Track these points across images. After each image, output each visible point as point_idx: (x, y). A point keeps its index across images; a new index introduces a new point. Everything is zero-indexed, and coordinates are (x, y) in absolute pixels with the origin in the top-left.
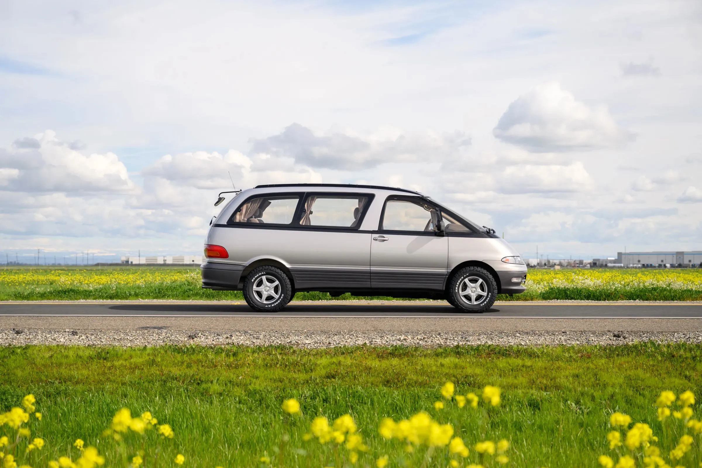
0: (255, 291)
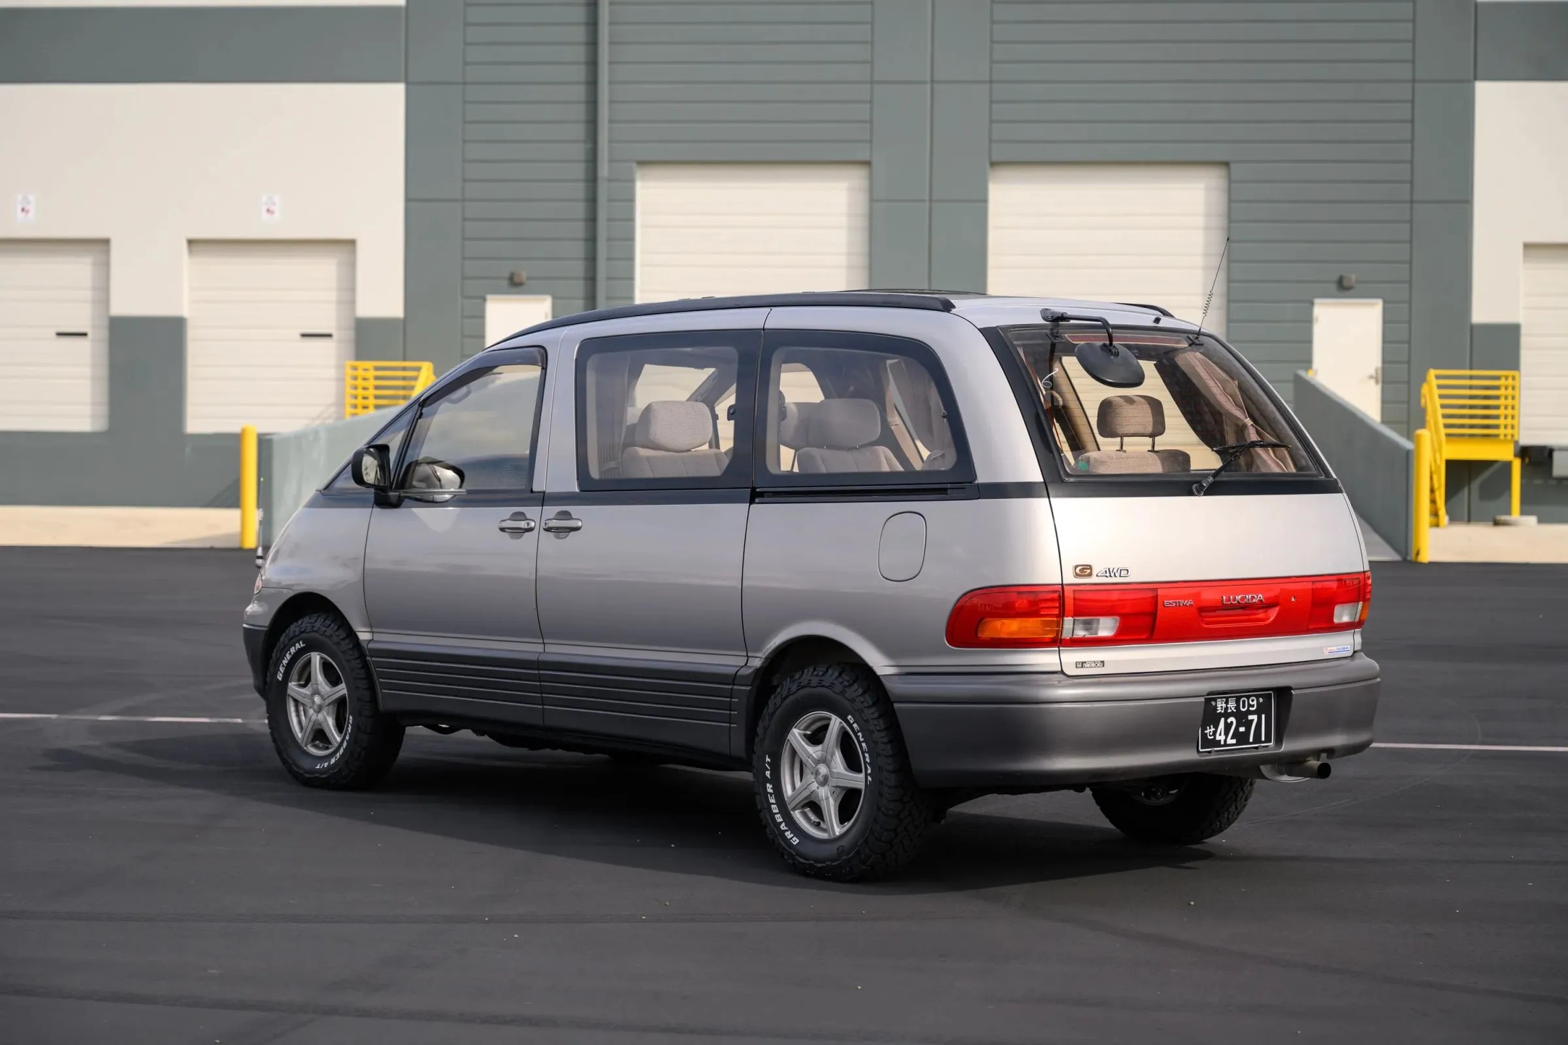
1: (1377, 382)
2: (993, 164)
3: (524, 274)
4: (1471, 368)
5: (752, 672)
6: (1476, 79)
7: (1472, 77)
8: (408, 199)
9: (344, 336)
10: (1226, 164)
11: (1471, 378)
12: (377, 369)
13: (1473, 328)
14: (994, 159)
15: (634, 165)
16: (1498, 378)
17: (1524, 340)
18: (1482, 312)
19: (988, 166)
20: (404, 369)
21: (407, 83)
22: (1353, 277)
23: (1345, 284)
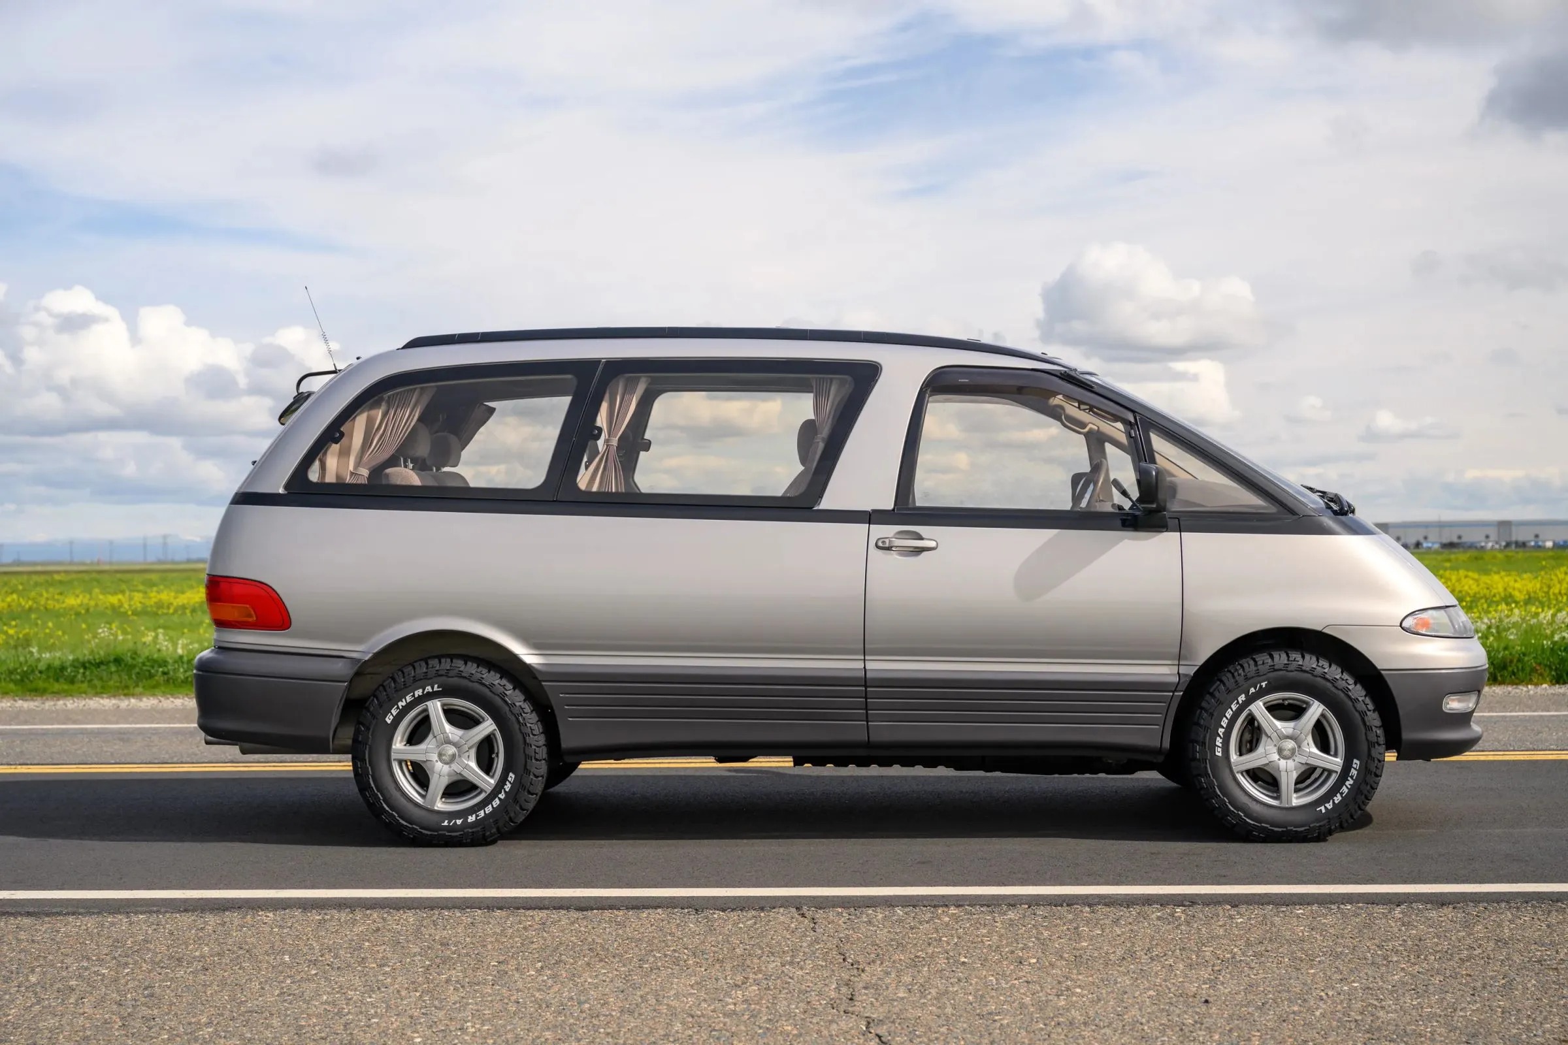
0: (400, 762)
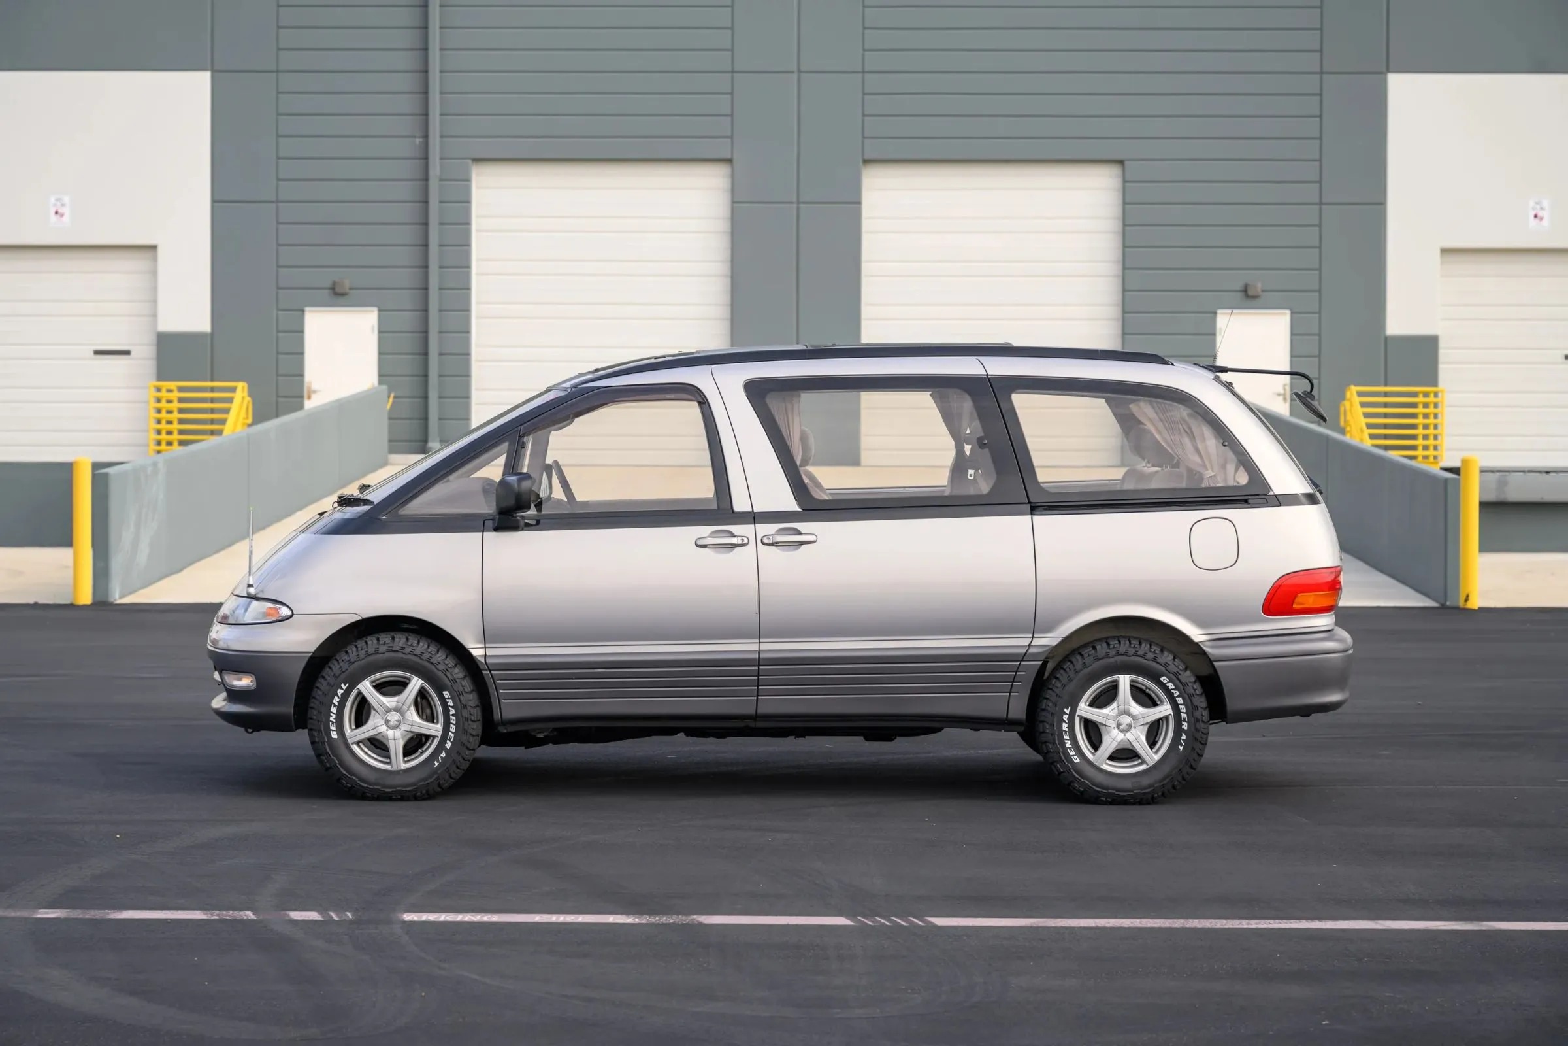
1: (1285, 399)
2: (866, 162)
3: (347, 284)
4: (1386, 385)
5: (1047, 650)
6: (1388, 71)
7: (1384, 70)
8: (214, 201)
9: (144, 353)
10: (1121, 162)
11: (1386, 394)
12: (181, 389)
13: (1387, 339)
14: (866, 157)
15: (470, 161)
16: (1415, 395)
17: (1443, 354)
18: (1397, 324)
19: (861, 164)
20: (212, 390)
21: (213, 71)
22: (1259, 286)
23: (1250, 293)
